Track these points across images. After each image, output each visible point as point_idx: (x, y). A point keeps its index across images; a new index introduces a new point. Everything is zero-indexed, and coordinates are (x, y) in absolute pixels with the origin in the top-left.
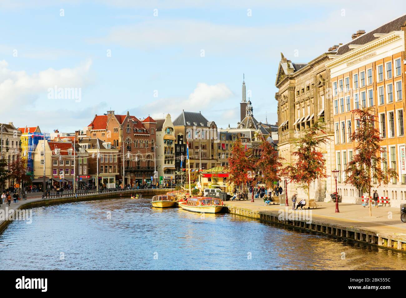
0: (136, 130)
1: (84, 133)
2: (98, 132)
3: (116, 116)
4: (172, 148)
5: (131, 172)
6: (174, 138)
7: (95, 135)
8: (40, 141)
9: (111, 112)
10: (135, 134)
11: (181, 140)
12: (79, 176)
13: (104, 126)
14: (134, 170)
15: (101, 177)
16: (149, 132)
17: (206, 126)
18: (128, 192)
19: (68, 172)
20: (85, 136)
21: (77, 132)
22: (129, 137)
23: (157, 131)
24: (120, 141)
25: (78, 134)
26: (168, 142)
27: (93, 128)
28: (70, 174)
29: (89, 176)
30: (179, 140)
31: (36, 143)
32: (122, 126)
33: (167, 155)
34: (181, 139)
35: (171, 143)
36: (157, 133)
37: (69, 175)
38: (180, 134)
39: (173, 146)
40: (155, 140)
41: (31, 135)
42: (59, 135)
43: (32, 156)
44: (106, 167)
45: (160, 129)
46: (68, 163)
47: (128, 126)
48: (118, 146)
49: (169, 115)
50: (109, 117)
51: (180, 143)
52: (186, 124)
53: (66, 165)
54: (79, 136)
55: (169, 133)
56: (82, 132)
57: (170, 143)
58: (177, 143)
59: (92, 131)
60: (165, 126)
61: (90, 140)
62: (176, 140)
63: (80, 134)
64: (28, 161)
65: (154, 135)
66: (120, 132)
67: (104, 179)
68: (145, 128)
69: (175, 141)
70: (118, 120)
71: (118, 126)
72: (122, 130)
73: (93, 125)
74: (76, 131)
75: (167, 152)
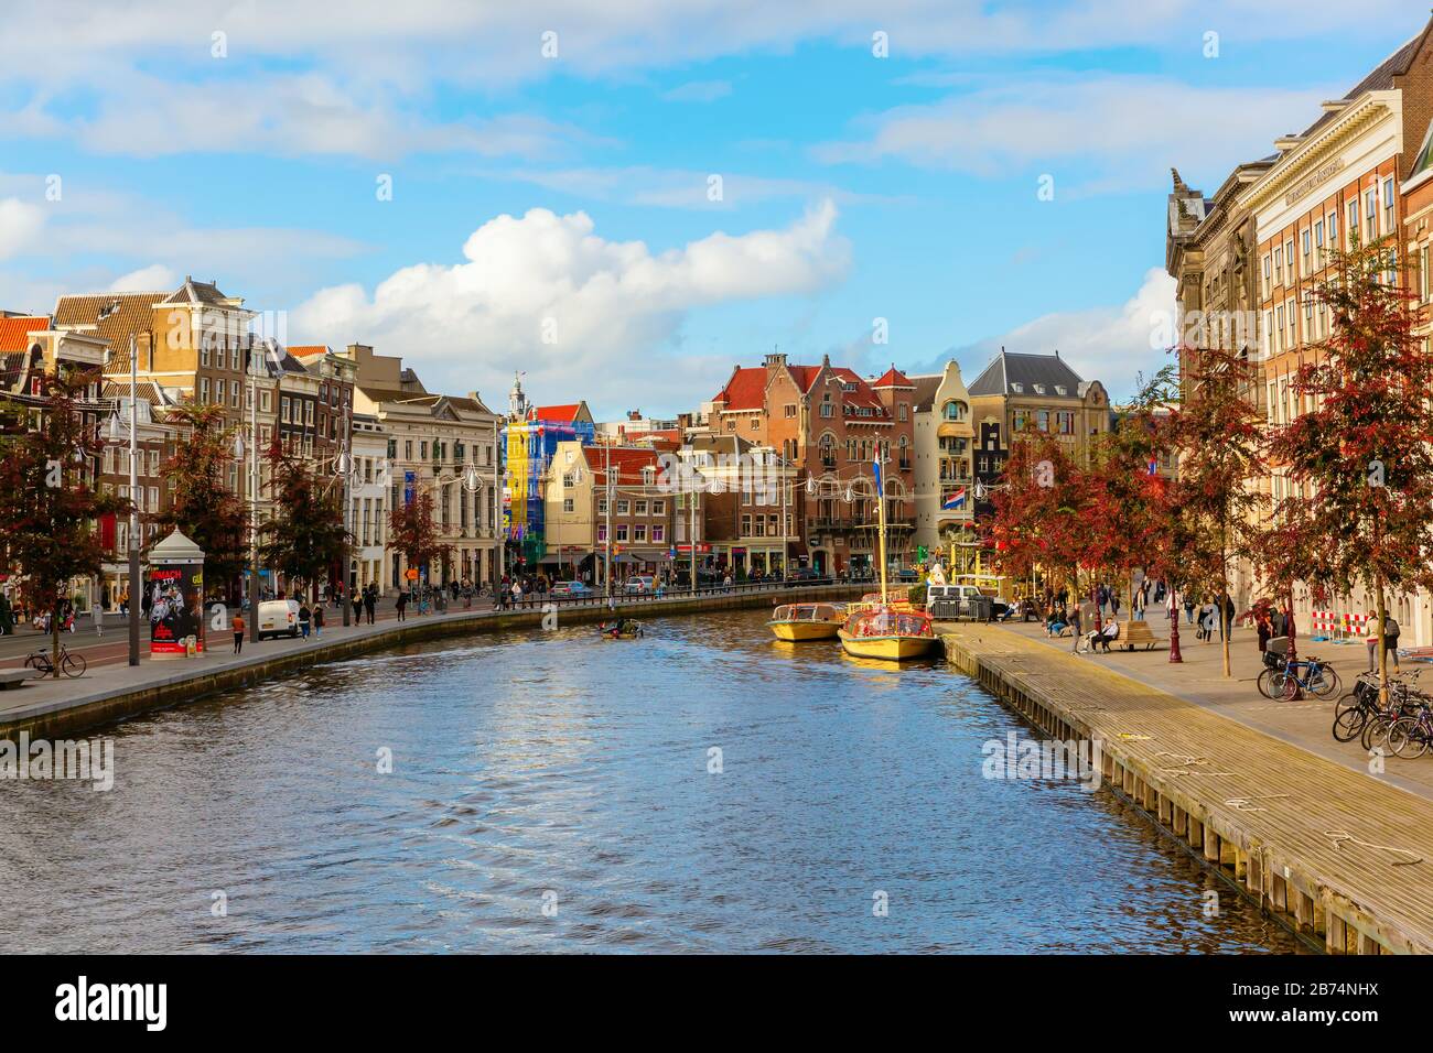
0: (853, 409)
1: (705, 421)
2: (741, 417)
3: (791, 369)
4: (965, 463)
5: (835, 533)
6: (971, 433)
7: (731, 425)
8: (560, 445)
9: (777, 358)
10: (847, 423)
11: (992, 439)
12: (676, 545)
13: (757, 400)
14: (845, 527)
15: (744, 548)
16: (891, 416)
17: (1072, 394)
18: (799, 594)
19: (643, 533)
20: (706, 429)
21: (684, 416)
22: (829, 431)
23: (918, 411)
24: (802, 442)
25: (685, 422)
26: (952, 443)
27: (726, 407)
28: (649, 540)
29: (707, 544)
30: (986, 439)
31: (551, 450)
32: (807, 398)
33: (948, 482)
34: (994, 435)
35: (963, 446)
36: (918, 418)
37: (645, 541)
38: (991, 420)
39: (968, 455)
40: (912, 439)
41: (537, 428)
42: (623, 427)
43: (540, 488)
44: (760, 519)
45: (926, 407)
46: (643, 509)
47: (827, 398)
48: (796, 457)
49: (954, 363)
50: (771, 373)
51: (991, 446)
52: (1010, 388)
53: (637, 515)
54: (688, 430)
55: (955, 417)
56: (699, 418)
57: (958, 446)
58: (979, 446)
59: (724, 415)
60: (941, 396)
61: (714, 440)
62: (977, 437)
63: (694, 422)
64: (530, 503)
65: (909, 422)
66: (801, 415)
67: (752, 554)
68: (879, 403)
69: (975, 441)
70: (796, 381)
71: (796, 398)
72: (807, 409)
73: (727, 398)
74: (680, 416)
75: (948, 474)
